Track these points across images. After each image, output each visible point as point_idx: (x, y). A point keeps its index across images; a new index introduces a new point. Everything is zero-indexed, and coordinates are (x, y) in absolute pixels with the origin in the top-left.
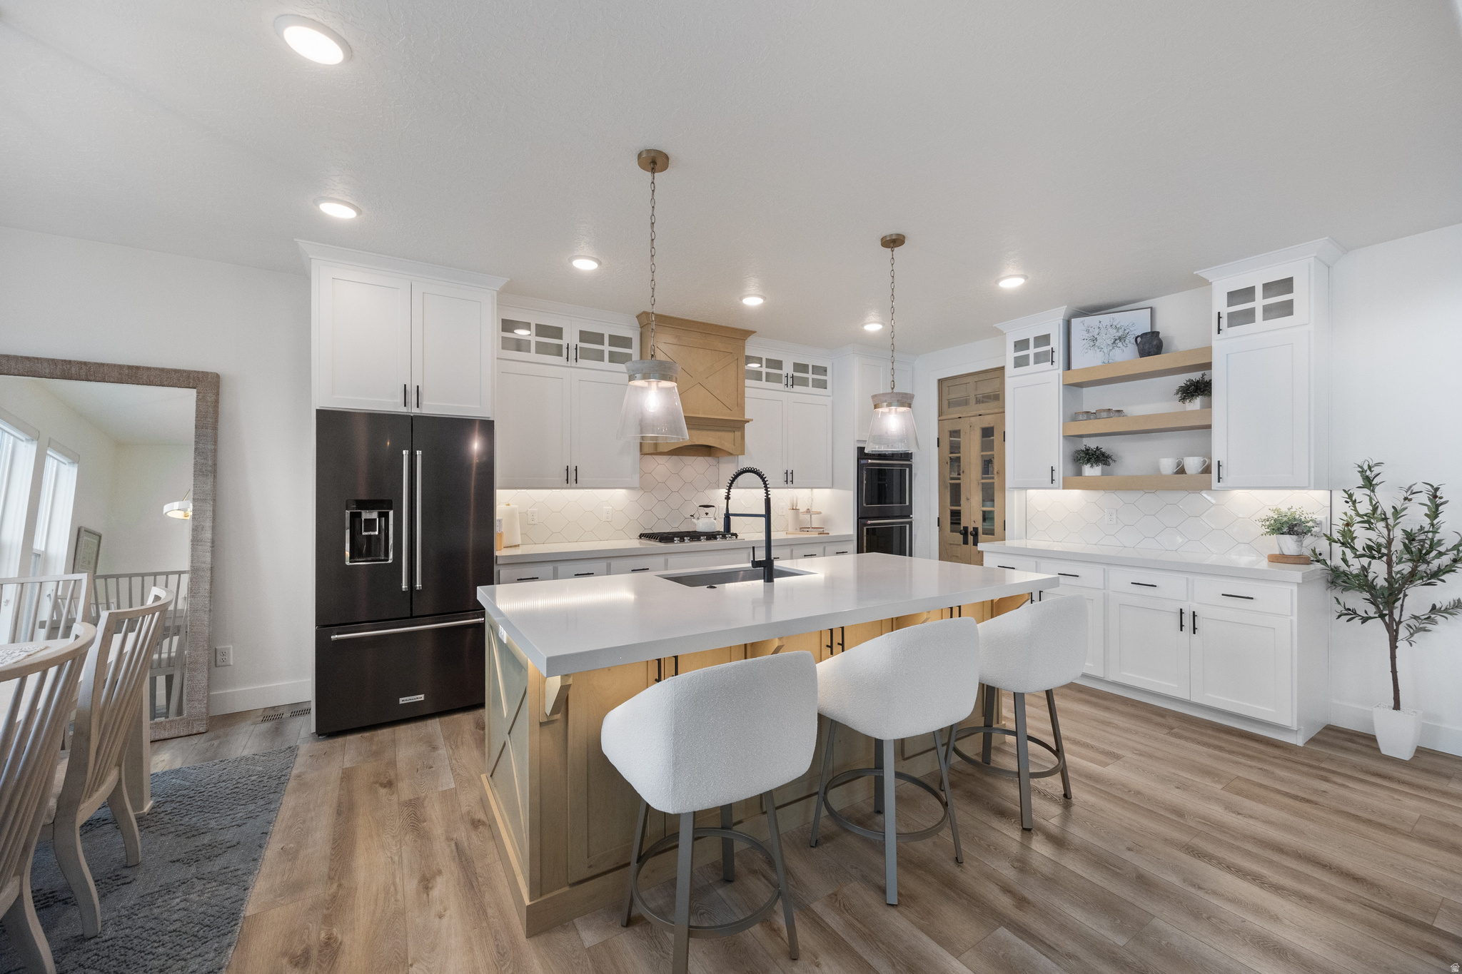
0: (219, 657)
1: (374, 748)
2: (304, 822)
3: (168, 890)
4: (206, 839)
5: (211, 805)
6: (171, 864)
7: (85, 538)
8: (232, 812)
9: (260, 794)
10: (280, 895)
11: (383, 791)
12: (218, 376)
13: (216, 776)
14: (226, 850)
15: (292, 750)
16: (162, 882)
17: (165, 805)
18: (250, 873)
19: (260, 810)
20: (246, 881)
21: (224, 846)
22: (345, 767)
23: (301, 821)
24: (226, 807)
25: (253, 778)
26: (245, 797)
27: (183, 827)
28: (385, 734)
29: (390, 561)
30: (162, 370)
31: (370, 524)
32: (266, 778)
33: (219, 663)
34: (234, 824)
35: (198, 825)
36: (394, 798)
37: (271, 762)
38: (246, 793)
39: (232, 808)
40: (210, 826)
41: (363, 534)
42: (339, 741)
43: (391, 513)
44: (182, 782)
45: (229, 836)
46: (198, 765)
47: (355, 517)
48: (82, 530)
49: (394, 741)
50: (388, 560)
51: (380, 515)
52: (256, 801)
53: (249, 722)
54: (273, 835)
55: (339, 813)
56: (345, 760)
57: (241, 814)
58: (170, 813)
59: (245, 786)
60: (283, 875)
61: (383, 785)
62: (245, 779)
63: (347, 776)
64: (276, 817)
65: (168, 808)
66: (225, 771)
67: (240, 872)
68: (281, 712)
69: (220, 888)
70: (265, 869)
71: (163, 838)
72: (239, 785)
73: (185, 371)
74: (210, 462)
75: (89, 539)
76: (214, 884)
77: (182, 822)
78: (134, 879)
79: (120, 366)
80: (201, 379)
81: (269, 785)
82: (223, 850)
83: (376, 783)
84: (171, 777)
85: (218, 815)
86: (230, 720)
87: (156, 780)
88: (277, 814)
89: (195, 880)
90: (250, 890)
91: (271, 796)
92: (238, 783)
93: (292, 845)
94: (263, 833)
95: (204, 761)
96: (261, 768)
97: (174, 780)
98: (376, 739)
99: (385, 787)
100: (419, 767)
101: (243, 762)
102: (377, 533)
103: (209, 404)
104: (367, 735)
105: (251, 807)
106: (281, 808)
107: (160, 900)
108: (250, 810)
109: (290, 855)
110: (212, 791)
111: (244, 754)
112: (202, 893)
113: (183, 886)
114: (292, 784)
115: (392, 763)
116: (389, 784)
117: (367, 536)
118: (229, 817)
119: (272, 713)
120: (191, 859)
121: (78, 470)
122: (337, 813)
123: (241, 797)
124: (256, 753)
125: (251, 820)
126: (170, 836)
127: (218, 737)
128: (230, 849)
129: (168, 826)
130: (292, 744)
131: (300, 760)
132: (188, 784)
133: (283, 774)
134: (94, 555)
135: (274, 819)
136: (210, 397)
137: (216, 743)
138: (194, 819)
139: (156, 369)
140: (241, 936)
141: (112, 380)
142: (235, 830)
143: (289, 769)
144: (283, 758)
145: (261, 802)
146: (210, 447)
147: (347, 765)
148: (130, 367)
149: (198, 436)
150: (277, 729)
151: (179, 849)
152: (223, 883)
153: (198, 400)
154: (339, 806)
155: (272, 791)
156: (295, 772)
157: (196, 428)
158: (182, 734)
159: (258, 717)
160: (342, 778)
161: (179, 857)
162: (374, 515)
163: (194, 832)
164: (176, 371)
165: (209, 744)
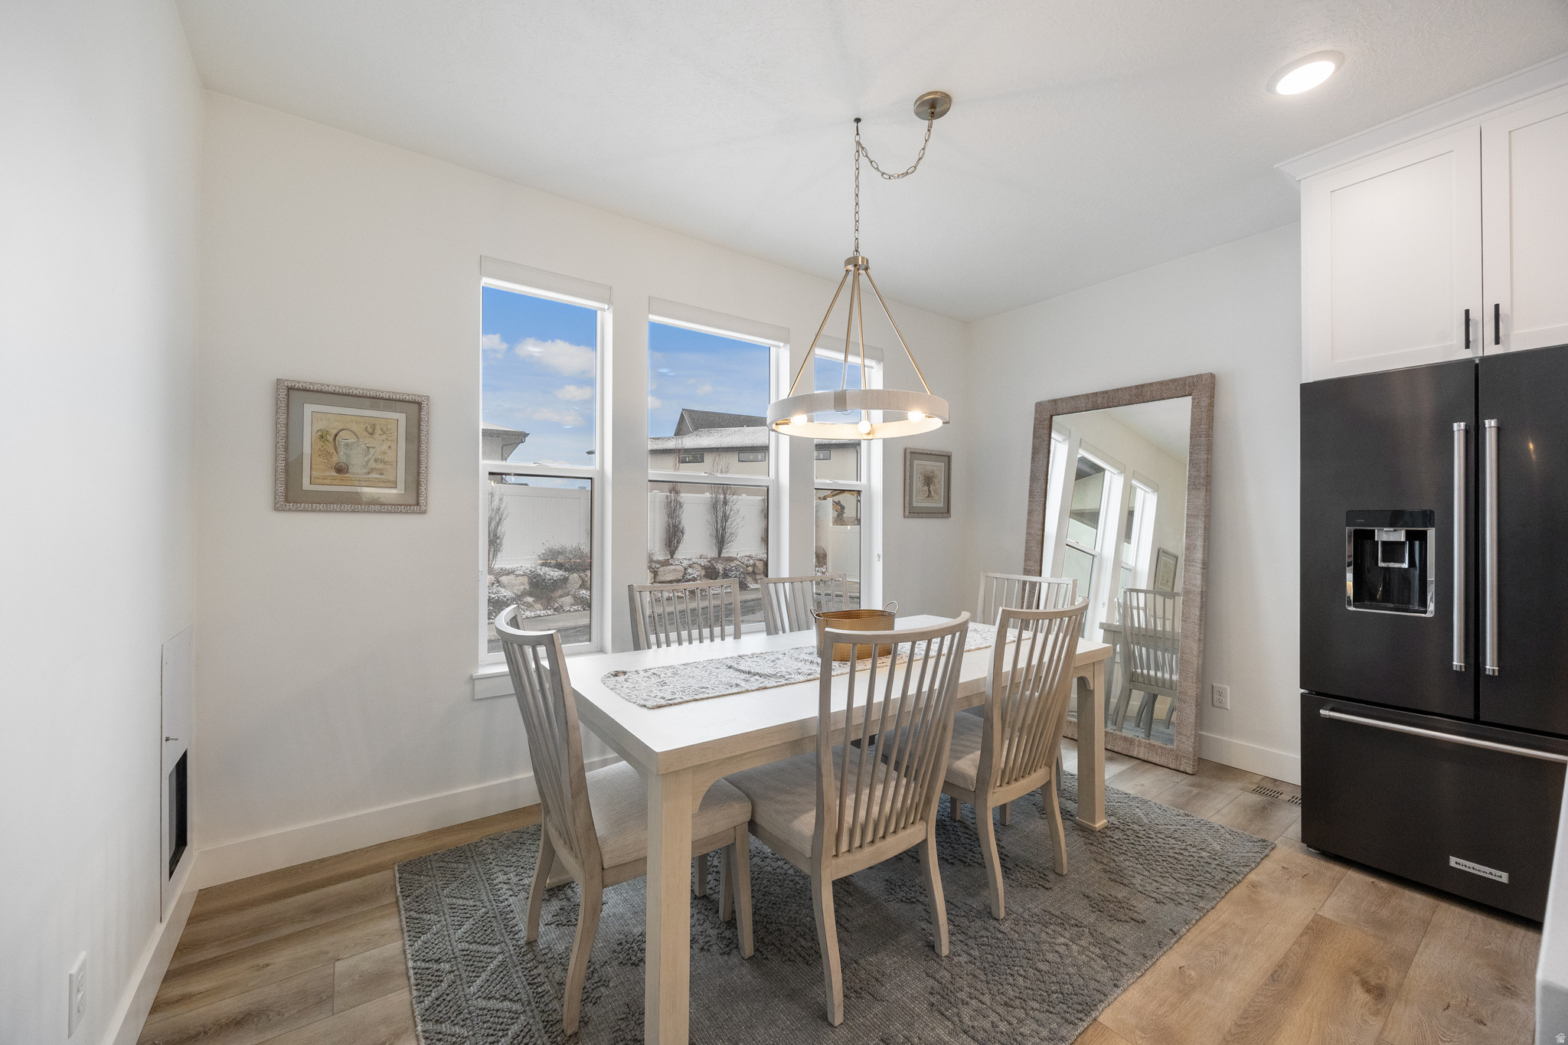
0: (1216, 696)
1: (1384, 913)
2: (1225, 953)
3: (1064, 921)
4: (1121, 893)
5: (1148, 857)
6: (1082, 896)
7: (1163, 558)
8: (1160, 880)
9: (1199, 878)
10: (1143, 1030)
11: (1360, 995)
12: (1212, 376)
13: (1172, 828)
14: (1129, 920)
15: (1266, 847)
16: (1066, 909)
17: (1116, 831)
18: (1131, 968)
19: (1187, 898)
20: (1123, 976)
21: (1130, 913)
22: (1321, 913)
23: (1222, 950)
24: (1160, 870)
25: (1204, 854)
26: (1181, 871)
27: (1114, 864)
28: (1416, 902)
29: (1429, 615)
30: (1161, 383)
31: (1392, 550)
32: (1217, 862)
33: (1215, 703)
34: (1154, 895)
35: (1126, 871)
36: (1376, 1024)
37: (1233, 846)
38: (1187, 867)
39: (1164, 875)
40: (1134, 881)
41: (1381, 564)
42: (1336, 870)
43: (1431, 533)
44: (1142, 816)
45: (1142, 906)
46: (1165, 806)
47: (1363, 538)
48: (1161, 551)
49: (1426, 924)
50: (1425, 612)
51: (1410, 536)
52: (1190, 884)
53: (1240, 785)
54: (1182, 941)
55: (1274, 977)
56: (1328, 904)
57: (1166, 889)
58: (1114, 842)
59: (1190, 859)
60: (1160, 1006)
61: (1365, 985)
62: (1194, 849)
63: (1317, 930)
64: (1197, 921)
65: (1118, 835)
66: (1183, 827)
67: (1123, 959)
68: (1280, 789)
69: (1099, 960)
70: (1148, 980)
71: (1093, 864)
72: (1186, 854)
73: (1181, 379)
74: (1203, 474)
75: (1167, 560)
76: (1097, 951)
77: (1116, 859)
78: (1051, 888)
79: (1129, 387)
80: (1196, 383)
81: (1213, 874)
82: (1127, 918)
83: (1357, 973)
84: (1137, 805)
85: (1147, 873)
86: (1225, 772)
87: (1125, 801)
88: (1200, 918)
89: (1087, 930)
90: (1119, 991)
91: (1208, 890)
92: (1186, 849)
93: (1193, 973)
94: (1171, 930)
95: (1173, 805)
96: (1218, 848)
97: (1137, 810)
98: (1394, 901)
99: (1368, 991)
100: (1452, 1003)
101: (1204, 828)
102: (1405, 565)
103: (1203, 409)
104: (1384, 885)
105: (1182, 889)
106: (1210, 913)
107: (1052, 927)
108: (1178, 890)
109: (1185, 986)
110: (1158, 842)
111: (1211, 820)
112: (1083, 950)
113: (1076, 929)
114: (1240, 891)
115: (1405, 961)
116: (1378, 993)
117: (1384, 568)
118: (1154, 884)
119: (1270, 786)
120: (1100, 905)
121: (1158, 497)
122: (1272, 975)
123: (1178, 868)
124: (1223, 825)
125: (1172, 905)
126: (1100, 866)
127: (1199, 786)
128: (1133, 922)
129: (1105, 854)
130: (1270, 838)
131: (1267, 865)
132: (1146, 821)
133: (1237, 870)
134: (1172, 574)
135: (1194, 922)
136: (1205, 402)
137: (1195, 791)
138: (1127, 863)
139: (1156, 383)
140: (1079, 1039)
141: (1124, 403)
142: (1151, 903)
143: (1248, 869)
144: (1248, 849)
145: (1194, 890)
146: (1204, 457)
147: (1327, 912)
148: (1137, 387)
149: (1193, 446)
150: (1264, 808)
151: (1097, 885)
152: (1104, 957)
153: (1193, 406)
154: (1280, 967)
155: (1212, 884)
156: (1252, 876)
157: (1191, 438)
158: (1170, 766)
159: (1251, 783)
160: (1307, 928)
161: (1091, 895)
162: (1400, 536)
163: (1117, 877)
164: (1173, 381)
165: (1189, 788)
